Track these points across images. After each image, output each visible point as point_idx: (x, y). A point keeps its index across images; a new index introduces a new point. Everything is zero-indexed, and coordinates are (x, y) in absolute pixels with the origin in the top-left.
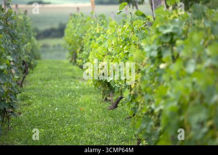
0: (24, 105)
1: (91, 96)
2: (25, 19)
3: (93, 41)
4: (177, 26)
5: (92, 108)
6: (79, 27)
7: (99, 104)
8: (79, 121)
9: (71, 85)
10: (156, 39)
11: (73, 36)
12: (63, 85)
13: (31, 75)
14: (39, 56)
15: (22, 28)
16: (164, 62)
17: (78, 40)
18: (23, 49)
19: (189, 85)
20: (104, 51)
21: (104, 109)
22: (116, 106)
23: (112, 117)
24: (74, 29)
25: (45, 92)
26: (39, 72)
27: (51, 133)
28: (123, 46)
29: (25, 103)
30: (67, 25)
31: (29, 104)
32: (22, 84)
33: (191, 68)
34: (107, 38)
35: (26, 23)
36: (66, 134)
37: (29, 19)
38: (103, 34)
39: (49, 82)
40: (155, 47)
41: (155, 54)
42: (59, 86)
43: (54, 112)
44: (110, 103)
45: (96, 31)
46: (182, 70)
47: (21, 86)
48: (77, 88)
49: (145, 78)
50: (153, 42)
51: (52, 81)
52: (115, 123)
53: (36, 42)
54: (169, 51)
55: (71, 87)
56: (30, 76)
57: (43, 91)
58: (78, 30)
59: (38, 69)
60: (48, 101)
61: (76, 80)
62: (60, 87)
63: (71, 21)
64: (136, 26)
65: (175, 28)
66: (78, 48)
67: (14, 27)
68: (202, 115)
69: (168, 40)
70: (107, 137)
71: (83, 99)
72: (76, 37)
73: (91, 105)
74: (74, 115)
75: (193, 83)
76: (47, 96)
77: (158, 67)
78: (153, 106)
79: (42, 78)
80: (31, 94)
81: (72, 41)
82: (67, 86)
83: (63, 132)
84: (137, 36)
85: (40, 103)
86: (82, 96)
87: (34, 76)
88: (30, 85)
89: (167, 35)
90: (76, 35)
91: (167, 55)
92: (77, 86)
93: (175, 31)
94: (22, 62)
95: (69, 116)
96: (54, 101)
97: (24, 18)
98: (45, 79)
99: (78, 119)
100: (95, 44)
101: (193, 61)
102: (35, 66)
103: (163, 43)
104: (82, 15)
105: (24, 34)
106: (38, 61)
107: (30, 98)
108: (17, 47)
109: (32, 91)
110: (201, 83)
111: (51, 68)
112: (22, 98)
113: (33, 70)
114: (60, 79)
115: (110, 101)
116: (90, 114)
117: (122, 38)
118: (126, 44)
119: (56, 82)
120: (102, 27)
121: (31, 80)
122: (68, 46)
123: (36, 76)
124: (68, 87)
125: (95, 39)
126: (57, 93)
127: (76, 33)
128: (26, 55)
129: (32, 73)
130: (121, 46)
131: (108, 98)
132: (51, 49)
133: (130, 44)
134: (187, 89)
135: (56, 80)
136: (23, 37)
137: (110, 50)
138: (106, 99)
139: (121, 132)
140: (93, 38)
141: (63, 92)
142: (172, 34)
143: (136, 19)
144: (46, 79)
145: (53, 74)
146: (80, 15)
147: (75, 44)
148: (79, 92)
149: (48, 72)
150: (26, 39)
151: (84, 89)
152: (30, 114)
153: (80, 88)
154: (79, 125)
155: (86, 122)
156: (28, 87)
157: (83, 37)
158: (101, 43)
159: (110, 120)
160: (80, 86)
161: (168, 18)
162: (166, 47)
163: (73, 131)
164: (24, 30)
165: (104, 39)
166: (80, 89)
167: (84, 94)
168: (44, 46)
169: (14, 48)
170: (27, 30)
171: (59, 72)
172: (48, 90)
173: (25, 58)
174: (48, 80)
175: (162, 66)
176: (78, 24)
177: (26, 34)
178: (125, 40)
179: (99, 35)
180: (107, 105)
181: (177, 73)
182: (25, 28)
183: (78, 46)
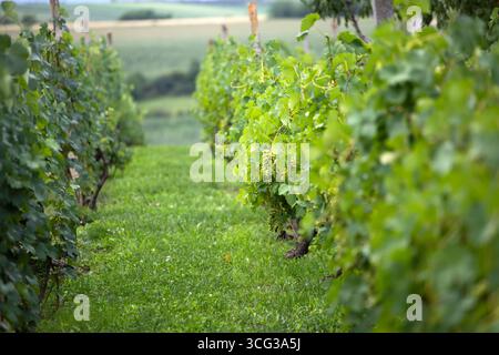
0: (99, 249)
1: (251, 228)
2: (105, 55)
3: (251, 102)
4: (420, 66)
5: (251, 256)
6: (224, 70)
7: (267, 245)
8: (217, 286)
9: (205, 203)
10: (373, 97)
11: (212, 91)
12: (189, 203)
13: (118, 180)
14: (142, 137)
15: (98, 74)
16: (391, 150)
17: (222, 101)
18: (98, 123)
19: (437, 201)
20: (272, 126)
21: (277, 257)
22: (305, 250)
23: (294, 276)
24: (215, 74)
25: (146, 220)
26: (137, 175)
27: (152, 312)
28: (312, 114)
29: (99, 244)
30: (202, 67)
31: (109, 248)
32: (94, 202)
33: (444, 163)
34: (280, 95)
35: (109, 63)
36: (186, 316)
37: (115, 53)
38: (273, 86)
39: (156, 196)
40: (371, 114)
41: (371, 130)
42: (179, 205)
43: (164, 265)
44: (291, 244)
45: (257, 78)
46: (426, 167)
47: (93, 207)
48: (220, 208)
49: (349, 186)
50: (368, 104)
51: (165, 194)
52: (299, 287)
53: (133, 106)
54: (404, 123)
55: (205, 208)
56: (114, 184)
57: (141, 217)
58: (223, 77)
59: (135, 167)
60: (152, 239)
61: (218, 192)
62: (180, 208)
63: (210, 57)
64: (340, 67)
65: (415, 72)
66: (222, 118)
67: (74, 73)
68: (462, 270)
69: (401, 98)
70: (280, 321)
71: (232, 234)
72: (218, 94)
73: (248, 248)
74: (207, 272)
75: (445, 198)
76: (151, 228)
77: (378, 162)
78: (366, 250)
79: (142, 187)
80: (114, 224)
81: (210, 102)
82: (197, 205)
83: (180, 310)
84: (342, 90)
85: (133, 245)
86: (230, 228)
87: (125, 184)
88: (115, 203)
89: (397, 88)
90: (217, 89)
91: (398, 132)
92: (220, 205)
93: (416, 78)
94: (94, 153)
95: (197, 273)
96: (164, 240)
97: (102, 51)
98: (148, 191)
99: (215, 280)
100: (254, 109)
101: (448, 146)
102: (128, 160)
103: (388, 106)
104: (233, 43)
105: (102, 89)
106: (136, 150)
107: (111, 233)
108: (81, 117)
109: (118, 217)
110: (459, 197)
111: (163, 165)
112: (95, 233)
113: (122, 169)
114: (183, 189)
115: (292, 237)
116: (244, 269)
117: (310, 95)
118: (318, 109)
119: (172, 196)
120: (272, 69)
121: (117, 193)
122: (201, 114)
123: (128, 184)
124: (200, 209)
125: (255, 98)
126: (173, 222)
127: (218, 84)
128: (104, 136)
129: (122, 176)
130: (307, 114)
131: (289, 232)
132: (173, 120)
133: (328, 109)
134: (431, 210)
135: (173, 192)
136: (99, 96)
137: (285, 123)
138: (283, 235)
139: (312, 309)
140: (251, 96)
141: (187, 218)
142: (409, 85)
143: (341, 52)
144: (151, 190)
145: (166, 179)
146: (229, 43)
147: (216, 109)
148: (224, 218)
149: (158, 175)
150: (106, 100)
151: (234, 212)
152: (110, 270)
153: (227, 209)
154: (218, 293)
155: (234, 287)
156: (109, 208)
157: (233, 94)
158: (267, 107)
159: (289, 281)
160: (227, 205)
161: (401, 49)
162: (397, 116)
163: (204, 308)
164: (104, 80)
165: (273, 96)
166: (226, 212)
167: (233, 224)
168: (159, 114)
169: (74, 122)
170: (111, 79)
171: (180, 175)
172: (152, 215)
173: (103, 142)
174: (155, 192)
175: (386, 158)
176: (223, 65)
177: (107, 87)
178: (317, 100)
179: (263, 87)
180: (285, 248)
181: (416, 174)
182: (106, 74)
183: (223, 113)
